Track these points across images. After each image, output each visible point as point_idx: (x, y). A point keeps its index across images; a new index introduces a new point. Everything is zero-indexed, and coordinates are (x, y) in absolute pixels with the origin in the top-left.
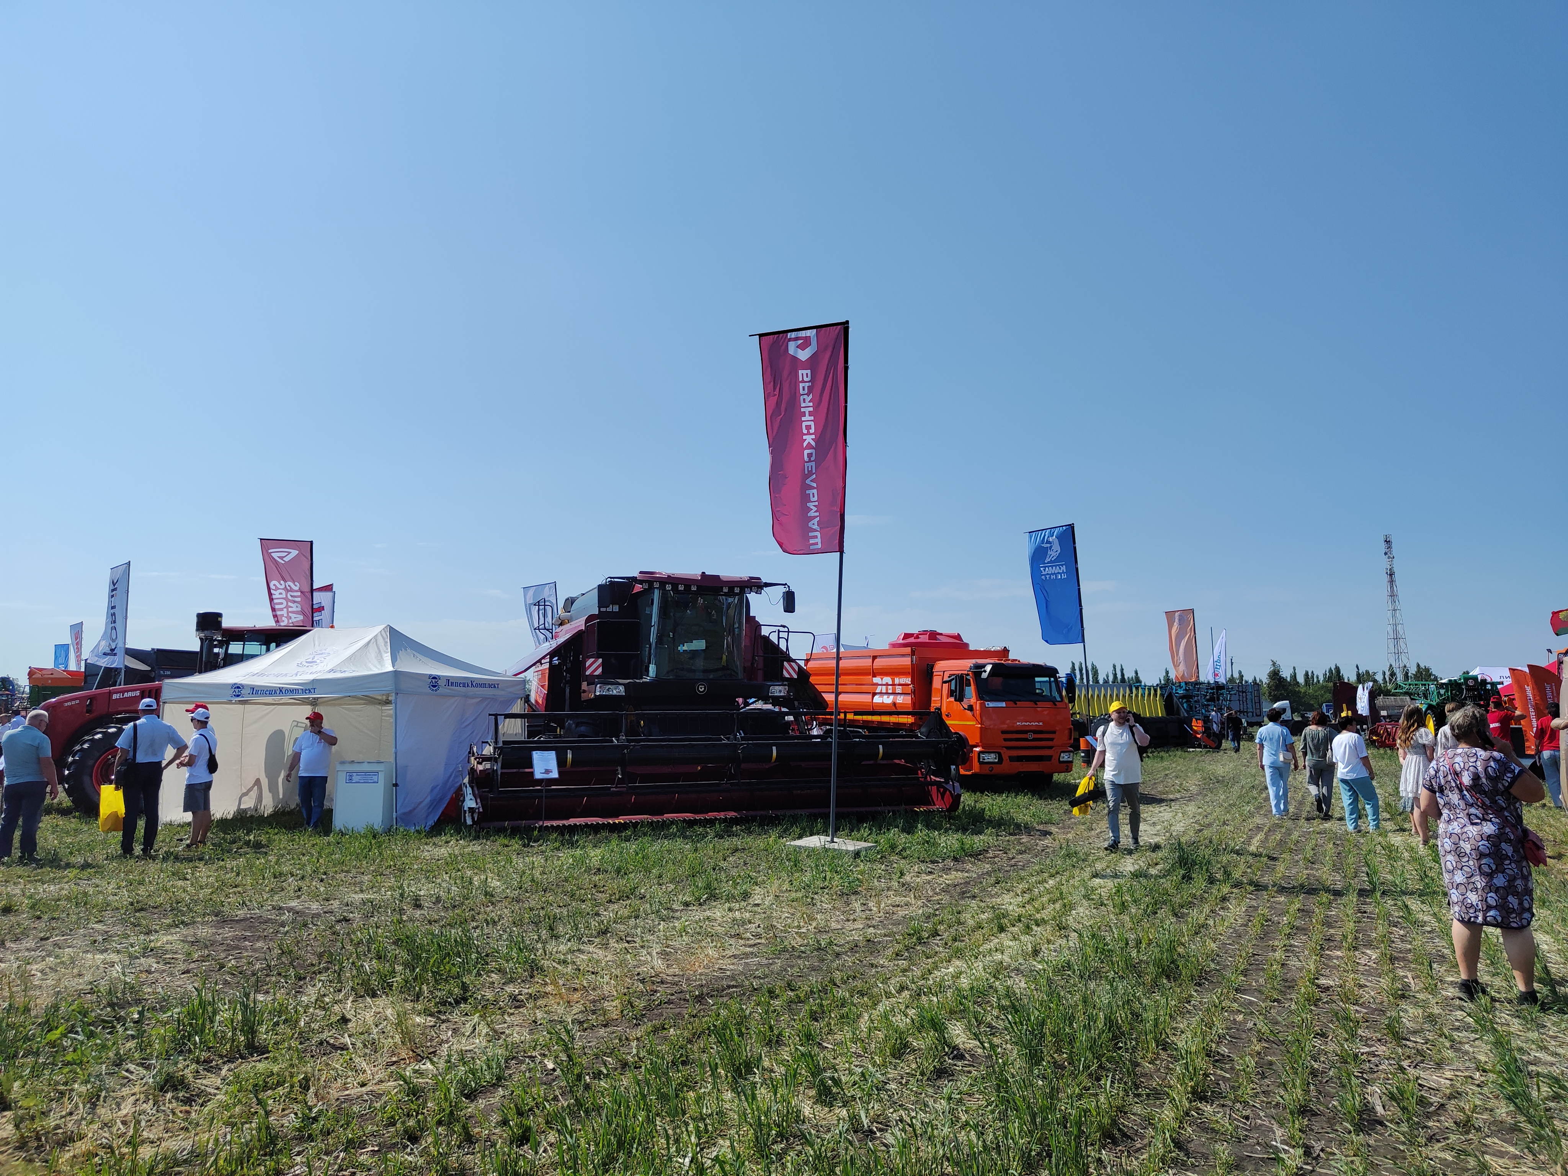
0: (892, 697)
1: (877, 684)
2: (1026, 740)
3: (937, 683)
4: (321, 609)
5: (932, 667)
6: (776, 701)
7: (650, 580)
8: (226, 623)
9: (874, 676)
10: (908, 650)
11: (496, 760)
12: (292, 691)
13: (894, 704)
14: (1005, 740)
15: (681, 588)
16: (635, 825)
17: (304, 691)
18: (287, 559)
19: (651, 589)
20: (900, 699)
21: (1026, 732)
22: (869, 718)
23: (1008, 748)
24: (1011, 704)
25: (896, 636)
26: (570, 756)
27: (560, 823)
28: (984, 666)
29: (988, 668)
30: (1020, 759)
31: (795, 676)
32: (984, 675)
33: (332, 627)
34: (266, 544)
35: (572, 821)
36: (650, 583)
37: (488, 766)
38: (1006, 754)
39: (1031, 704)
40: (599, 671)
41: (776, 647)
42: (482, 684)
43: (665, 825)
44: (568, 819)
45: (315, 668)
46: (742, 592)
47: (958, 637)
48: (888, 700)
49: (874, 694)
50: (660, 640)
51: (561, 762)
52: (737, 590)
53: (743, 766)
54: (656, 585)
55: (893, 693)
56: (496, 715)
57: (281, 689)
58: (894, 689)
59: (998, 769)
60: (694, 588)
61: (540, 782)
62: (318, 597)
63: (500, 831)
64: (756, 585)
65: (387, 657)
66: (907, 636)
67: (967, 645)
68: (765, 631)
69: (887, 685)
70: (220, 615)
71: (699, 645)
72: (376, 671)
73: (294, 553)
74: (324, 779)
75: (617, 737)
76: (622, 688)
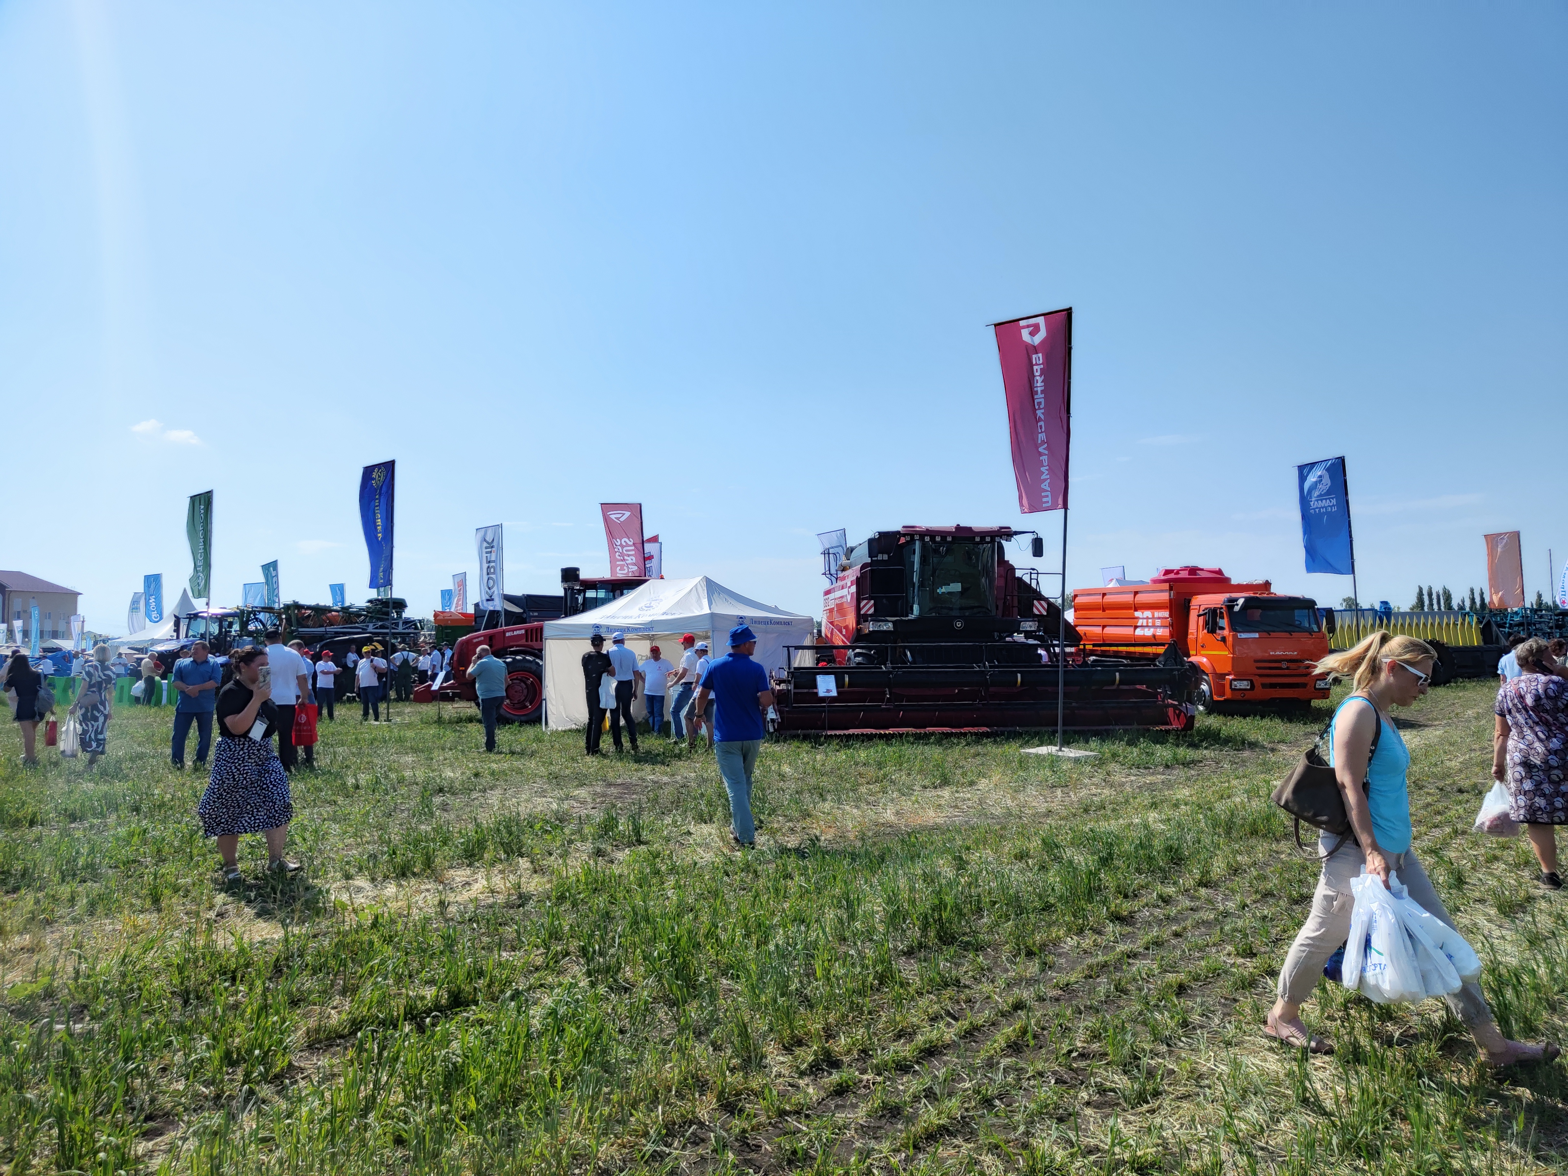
0: (1152, 630)
1: (1138, 618)
2: (1280, 668)
3: (1193, 615)
4: (651, 558)
5: (1189, 601)
6: (1028, 634)
7: (912, 534)
8: (583, 575)
9: (1136, 610)
10: (1166, 586)
11: (789, 682)
12: (636, 629)
13: (1154, 636)
14: (1258, 668)
15: (938, 539)
16: (901, 735)
17: (645, 629)
18: (622, 519)
19: (913, 540)
20: (1160, 632)
21: (1279, 661)
22: (1132, 649)
23: (1260, 676)
24: (1265, 635)
25: (1156, 574)
26: (847, 679)
27: (842, 732)
28: (1236, 600)
29: (1241, 602)
30: (1273, 686)
31: (1045, 613)
32: (1237, 609)
33: (662, 578)
34: (606, 507)
35: (851, 731)
36: (912, 535)
37: (783, 686)
38: (1258, 681)
39: (1287, 635)
40: (871, 611)
41: (1029, 586)
42: (778, 622)
43: (927, 736)
44: (847, 729)
45: (652, 612)
46: (993, 541)
47: (1220, 572)
48: (1148, 632)
49: (1136, 627)
50: (922, 584)
51: (839, 684)
52: (988, 539)
53: (992, 689)
54: (917, 537)
55: (1154, 626)
56: (788, 647)
57: (628, 628)
58: (1154, 623)
59: (1249, 696)
60: (949, 539)
61: (823, 699)
62: (649, 548)
63: (795, 737)
64: (1007, 533)
65: (705, 602)
66: (1167, 572)
67: (1228, 580)
68: (1018, 574)
69: (1147, 618)
70: (577, 569)
71: (956, 587)
72: (697, 613)
73: (628, 514)
74: (663, 697)
75: (885, 665)
76: (890, 625)
